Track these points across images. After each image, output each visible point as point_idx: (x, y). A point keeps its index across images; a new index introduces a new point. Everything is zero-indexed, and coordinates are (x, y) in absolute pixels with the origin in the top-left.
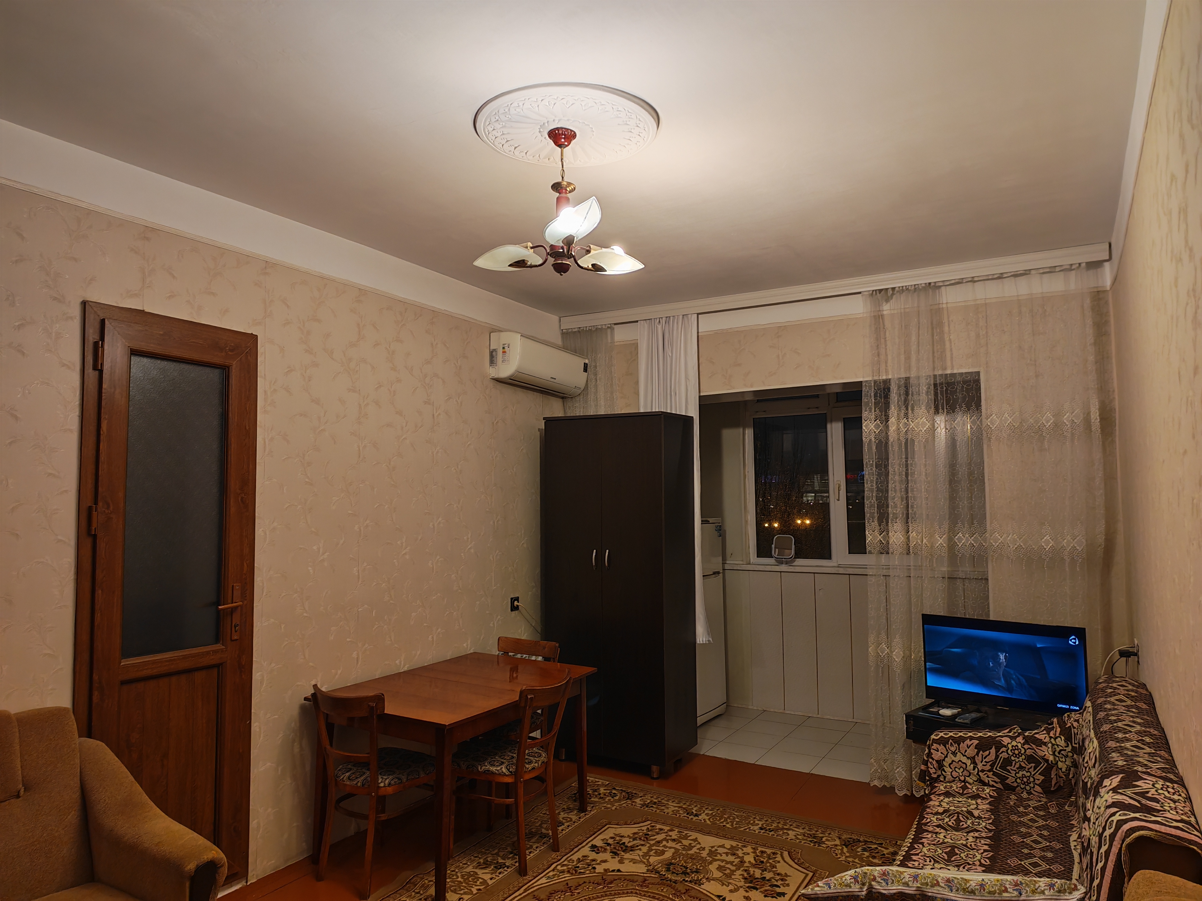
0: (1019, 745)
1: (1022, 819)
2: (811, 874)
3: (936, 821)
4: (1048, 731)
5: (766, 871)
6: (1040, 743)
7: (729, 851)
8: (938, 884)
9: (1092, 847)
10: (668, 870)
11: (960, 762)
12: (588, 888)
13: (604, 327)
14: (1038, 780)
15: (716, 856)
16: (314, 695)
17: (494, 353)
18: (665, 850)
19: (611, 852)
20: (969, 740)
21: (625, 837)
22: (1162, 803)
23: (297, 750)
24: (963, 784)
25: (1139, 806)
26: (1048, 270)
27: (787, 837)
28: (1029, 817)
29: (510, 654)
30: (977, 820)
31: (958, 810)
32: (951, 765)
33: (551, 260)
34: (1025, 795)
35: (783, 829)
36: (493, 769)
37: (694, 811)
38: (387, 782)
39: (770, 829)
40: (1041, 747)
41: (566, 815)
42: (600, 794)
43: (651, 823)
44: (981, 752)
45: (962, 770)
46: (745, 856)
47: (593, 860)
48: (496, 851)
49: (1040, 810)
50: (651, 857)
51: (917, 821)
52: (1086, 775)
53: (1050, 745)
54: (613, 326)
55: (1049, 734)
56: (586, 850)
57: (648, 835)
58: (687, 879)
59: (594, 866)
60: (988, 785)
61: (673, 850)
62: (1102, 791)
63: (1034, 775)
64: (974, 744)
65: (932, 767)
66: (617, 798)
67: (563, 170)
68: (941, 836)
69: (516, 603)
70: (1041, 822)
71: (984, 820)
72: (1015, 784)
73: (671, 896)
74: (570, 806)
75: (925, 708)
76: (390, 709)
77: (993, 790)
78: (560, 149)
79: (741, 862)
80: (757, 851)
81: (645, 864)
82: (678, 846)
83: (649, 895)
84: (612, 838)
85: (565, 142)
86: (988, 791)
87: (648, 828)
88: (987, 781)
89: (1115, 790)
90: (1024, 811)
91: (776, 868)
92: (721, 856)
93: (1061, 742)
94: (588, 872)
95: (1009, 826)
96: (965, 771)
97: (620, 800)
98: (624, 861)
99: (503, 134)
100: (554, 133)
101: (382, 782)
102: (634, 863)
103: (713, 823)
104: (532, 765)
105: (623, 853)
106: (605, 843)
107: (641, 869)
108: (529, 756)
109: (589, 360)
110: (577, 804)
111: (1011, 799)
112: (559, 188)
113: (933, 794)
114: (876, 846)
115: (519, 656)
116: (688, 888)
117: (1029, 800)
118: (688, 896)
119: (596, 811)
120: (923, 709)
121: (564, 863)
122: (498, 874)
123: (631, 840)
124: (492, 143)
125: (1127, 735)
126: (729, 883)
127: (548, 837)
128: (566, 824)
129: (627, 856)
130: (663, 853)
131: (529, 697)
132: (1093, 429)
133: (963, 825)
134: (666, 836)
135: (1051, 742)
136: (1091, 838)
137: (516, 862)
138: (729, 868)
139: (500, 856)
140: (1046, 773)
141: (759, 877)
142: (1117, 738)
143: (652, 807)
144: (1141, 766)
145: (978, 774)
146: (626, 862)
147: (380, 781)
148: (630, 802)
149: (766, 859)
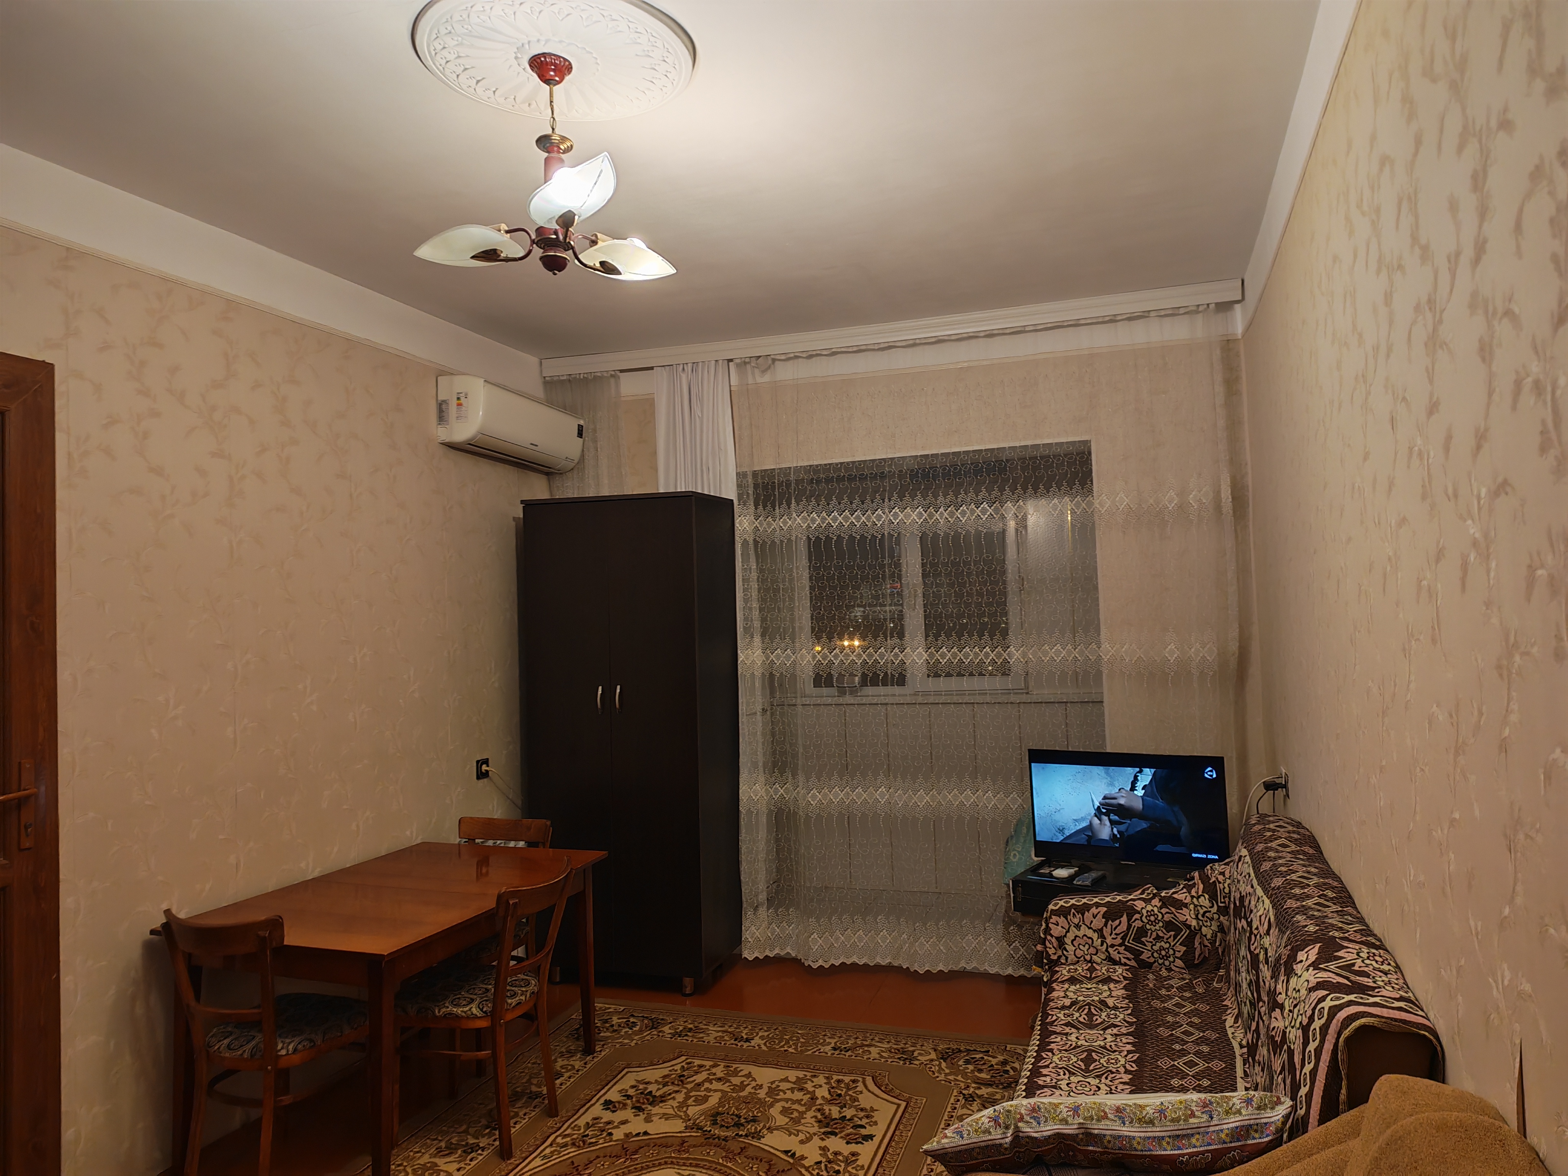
0: (1156, 909)
1: (1166, 1005)
2: (904, 1104)
3: (1063, 1018)
4: (1189, 888)
5: (845, 1107)
6: (1180, 905)
7: (795, 1086)
8: (1105, 1117)
9: (1290, 1043)
10: (714, 1123)
11: (1085, 937)
12: (603, 1165)
13: (605, 374)
14: (1179, 951)
15: (778, 1095)
16: (166, 926)
17: (444, 407)
18: (709, 1094)
19: (632, 1108)
20: (1095, 908)
21: (652, 1083)
22: (1374, 977)
23: (139, 1010)
24: (1090, 965)
25: (1350, 984)
26: (1170, 312)
27: (868, 1056)
28: (1174, 1001)
29: (477, 841)
30: (1113, 1012)
31: (1088, 1000)
32: (1074, 942)
33: (538, 252)
34: (1164, 973)
35: (863, 1046)
36: (458, 1011)
37: (743, 1035)
38: (291, 1047)
39: (845, 1048)
40: (1182, 909)
41: (566, 1062)
42: (612, 1026)
43: (687, 1059)
44: (1110, 922)
45: (1087, 946)
46: (817, 1090)
47: (609, 1123)
48: (464, 1127)
49: (1185, 991)
50: (690, 1108)
51: (1040, 1020)
52: (1256, 944)
53: (1192, 907)
54: (618, 373)
55: (1190, 893)
56: (597, 1110)
57: (683, 1076)
58: (741, 1133)
59: (610, 1131)
60: (1119, 963)
61: (719, 1094)
62: (1298, 968)
63: (1174, 946)
64: (1102, 913)
65: (1051, 946)
66: (637, 1028)
67: (554, 119)
68: (1073, 1037)
69: (484, 767)
70: (1189, 1007)
71: (1121, 1010)
72: (1152, 960)
73: (721, 1161)
74: (571, 1048)
75: (1034, 870)
76: (292, 938)
77: (1126, 970)
78: (548, 87)
79: (812, 1099)
80: (832, 1081)
81: (682, 1118)
82: (726, 1087)
83: (691, 1163)
84: (633, 1087)
85: (556, 76)
86: (1120, 971)
87: (683, 1067)
88: (1118, 959)
89: (1315, 965)
90: (1167, 993)
91: (859, 1101)
92: (785, 1093)
93: (1205, 901)
94: (601, 1141)
95: (1153, 1015)
96: (1092, 948)
97: (641, 1031)
98: (653, 1119)
99: (459, 57)
100: (538, 61)
101: (282, 1048)
102: (666, 1119)
103: (771, 1049)
104: (517, 998)
105: (650, 1107)
106: (624, 1096)
107: (676, 1126)
108: (511, 986)
109: (585, 420)
110: (582, 1043)
111: (1148, 979)
112: (548, 145)
113: (1055, 981)
114: (981, 1055)
115: (490, 843)
116: (743, 1145)
117: (1170, 979)
118: (745, 1157)
119: (608, 1050)
120: (1032, 871)
121: (566, 1133)
122: (468, 1162)
123: (661, 1086)
124: (441, 72)
125: (1306, 890)
126: (798, 1131)
127: (541, 1097)
128: (567, 1075)
129: (656, 1110)
130: (706, 1099)
131: (511, 902)
132: (1224, 510)
133: (1097, 1019)
134: (709, 1074)
135: (1193, 903)
136: (1288, 1031)
137: (495, 1140)
138: (797, 1110)
139: (470, 1134)
140: (1188, 942)
141: (837, 1117)
142: (1295, 895)
143: (686, 1035)
144: (1336, 930)
145: (1107, 950)
146: (654, 1118)
147: (279, 1047)
148: (655, 1033)
149: (844, 1090)
